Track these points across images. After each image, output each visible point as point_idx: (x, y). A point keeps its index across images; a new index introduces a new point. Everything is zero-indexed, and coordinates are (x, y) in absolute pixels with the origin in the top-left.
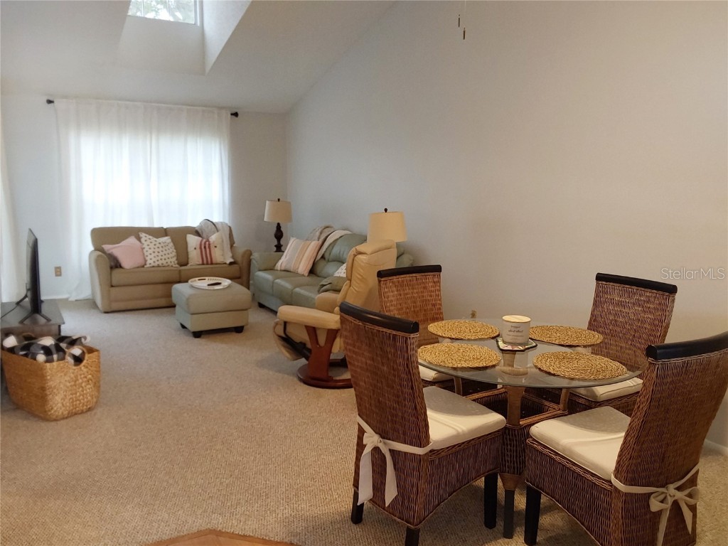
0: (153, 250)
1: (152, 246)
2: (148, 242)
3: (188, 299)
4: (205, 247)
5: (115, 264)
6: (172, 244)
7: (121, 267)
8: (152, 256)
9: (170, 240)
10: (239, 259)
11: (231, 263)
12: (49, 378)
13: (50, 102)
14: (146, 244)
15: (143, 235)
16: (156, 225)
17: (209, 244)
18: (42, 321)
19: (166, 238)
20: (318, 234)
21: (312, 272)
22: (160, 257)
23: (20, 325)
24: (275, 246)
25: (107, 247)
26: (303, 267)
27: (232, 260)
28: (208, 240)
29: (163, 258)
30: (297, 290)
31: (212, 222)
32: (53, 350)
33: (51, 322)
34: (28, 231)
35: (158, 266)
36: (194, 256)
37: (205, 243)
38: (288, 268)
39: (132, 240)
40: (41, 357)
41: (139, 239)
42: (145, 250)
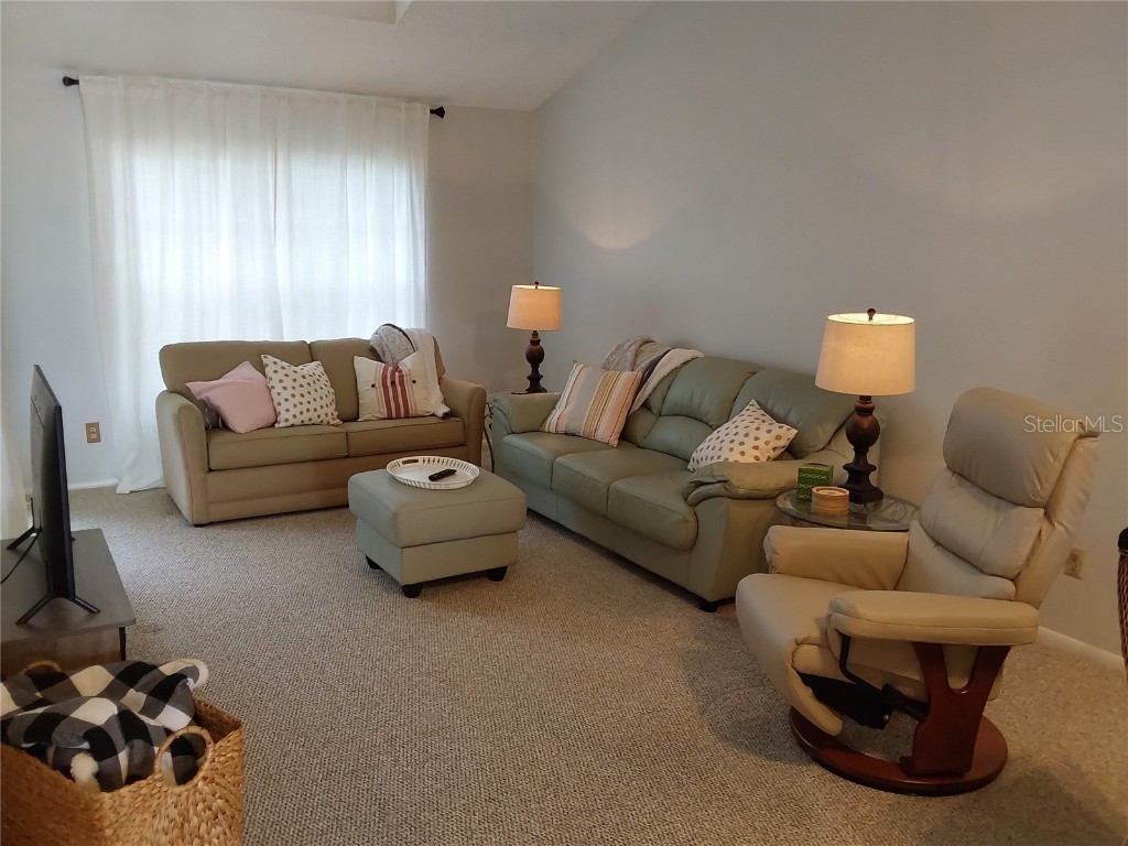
0: (290, 391)
1: (288, 382)
2: (281, 375)
3: (395, 515)
4: (393, 383)
5: (216, 423)
6: (326, 377)
7: (225, 427)
8: (289, 405)
9: (321, 369)
10: (462, 406)
11: (446, 416)
12: (109, 832)
13: (69, 82)
14: (276, 378)
15: (269, 360)
16: (289, 337)
17: (401, 377)
18: (76, 613)
19: (314, 363)
20: (630, 355)
21: (626, 436)
22: (306, 406)
23: (21, 634)
24: (528, 378)
25: (195, 387)
26: (607, 428)
27: (447, 410)
28: (396, 369)
29: (311, 407)
30: (621, 485)
31: (400, 330)
32: (117, 736)
33: (101, 620)
34: (32, 369)
35: (303, 424)
36: (372, 402)
37: (393, 376)
38: (573, 428)
39: (246, 371)
40: (84, 767)
41: (261, 368)
42: (274, 392)
